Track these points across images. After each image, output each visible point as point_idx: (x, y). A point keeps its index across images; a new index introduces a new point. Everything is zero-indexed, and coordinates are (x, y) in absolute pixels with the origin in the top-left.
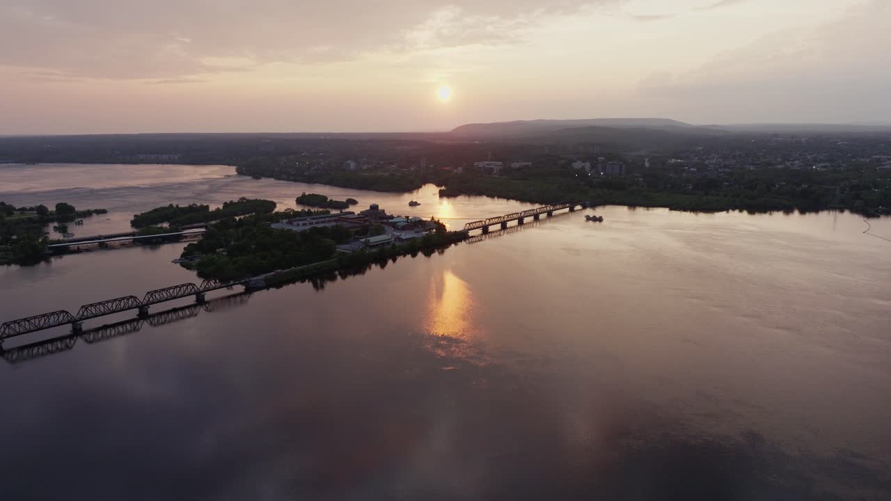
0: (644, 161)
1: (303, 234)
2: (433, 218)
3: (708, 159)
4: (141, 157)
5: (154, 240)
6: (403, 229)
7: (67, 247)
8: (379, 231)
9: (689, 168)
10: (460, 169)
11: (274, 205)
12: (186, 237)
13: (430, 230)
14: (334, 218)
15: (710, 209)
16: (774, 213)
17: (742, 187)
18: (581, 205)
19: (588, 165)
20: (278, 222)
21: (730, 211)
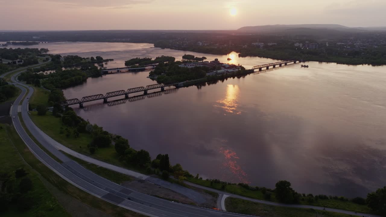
0: (326, 43)
1: (192, 69)
2: (239, 65)
3: (355, 43)
4: (115, 39)
5: (136, 70)
6: (228, 68)
7: (107, 72)
8: (220, 69)
9: (347, 47)
10: (246, 46)
11: (174, 59)
12: (147, 69)
13: (238, 69)
14: (201, 64)
15: (355, 63)
16: (384, 66)
17: (370, 55)
18: (299, 61)
19: (301, 45)
20: (181, 64)
21: (364, 64)
